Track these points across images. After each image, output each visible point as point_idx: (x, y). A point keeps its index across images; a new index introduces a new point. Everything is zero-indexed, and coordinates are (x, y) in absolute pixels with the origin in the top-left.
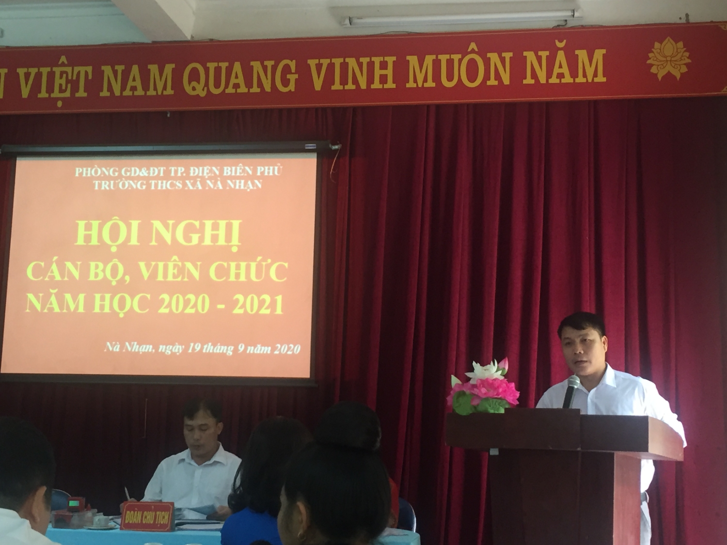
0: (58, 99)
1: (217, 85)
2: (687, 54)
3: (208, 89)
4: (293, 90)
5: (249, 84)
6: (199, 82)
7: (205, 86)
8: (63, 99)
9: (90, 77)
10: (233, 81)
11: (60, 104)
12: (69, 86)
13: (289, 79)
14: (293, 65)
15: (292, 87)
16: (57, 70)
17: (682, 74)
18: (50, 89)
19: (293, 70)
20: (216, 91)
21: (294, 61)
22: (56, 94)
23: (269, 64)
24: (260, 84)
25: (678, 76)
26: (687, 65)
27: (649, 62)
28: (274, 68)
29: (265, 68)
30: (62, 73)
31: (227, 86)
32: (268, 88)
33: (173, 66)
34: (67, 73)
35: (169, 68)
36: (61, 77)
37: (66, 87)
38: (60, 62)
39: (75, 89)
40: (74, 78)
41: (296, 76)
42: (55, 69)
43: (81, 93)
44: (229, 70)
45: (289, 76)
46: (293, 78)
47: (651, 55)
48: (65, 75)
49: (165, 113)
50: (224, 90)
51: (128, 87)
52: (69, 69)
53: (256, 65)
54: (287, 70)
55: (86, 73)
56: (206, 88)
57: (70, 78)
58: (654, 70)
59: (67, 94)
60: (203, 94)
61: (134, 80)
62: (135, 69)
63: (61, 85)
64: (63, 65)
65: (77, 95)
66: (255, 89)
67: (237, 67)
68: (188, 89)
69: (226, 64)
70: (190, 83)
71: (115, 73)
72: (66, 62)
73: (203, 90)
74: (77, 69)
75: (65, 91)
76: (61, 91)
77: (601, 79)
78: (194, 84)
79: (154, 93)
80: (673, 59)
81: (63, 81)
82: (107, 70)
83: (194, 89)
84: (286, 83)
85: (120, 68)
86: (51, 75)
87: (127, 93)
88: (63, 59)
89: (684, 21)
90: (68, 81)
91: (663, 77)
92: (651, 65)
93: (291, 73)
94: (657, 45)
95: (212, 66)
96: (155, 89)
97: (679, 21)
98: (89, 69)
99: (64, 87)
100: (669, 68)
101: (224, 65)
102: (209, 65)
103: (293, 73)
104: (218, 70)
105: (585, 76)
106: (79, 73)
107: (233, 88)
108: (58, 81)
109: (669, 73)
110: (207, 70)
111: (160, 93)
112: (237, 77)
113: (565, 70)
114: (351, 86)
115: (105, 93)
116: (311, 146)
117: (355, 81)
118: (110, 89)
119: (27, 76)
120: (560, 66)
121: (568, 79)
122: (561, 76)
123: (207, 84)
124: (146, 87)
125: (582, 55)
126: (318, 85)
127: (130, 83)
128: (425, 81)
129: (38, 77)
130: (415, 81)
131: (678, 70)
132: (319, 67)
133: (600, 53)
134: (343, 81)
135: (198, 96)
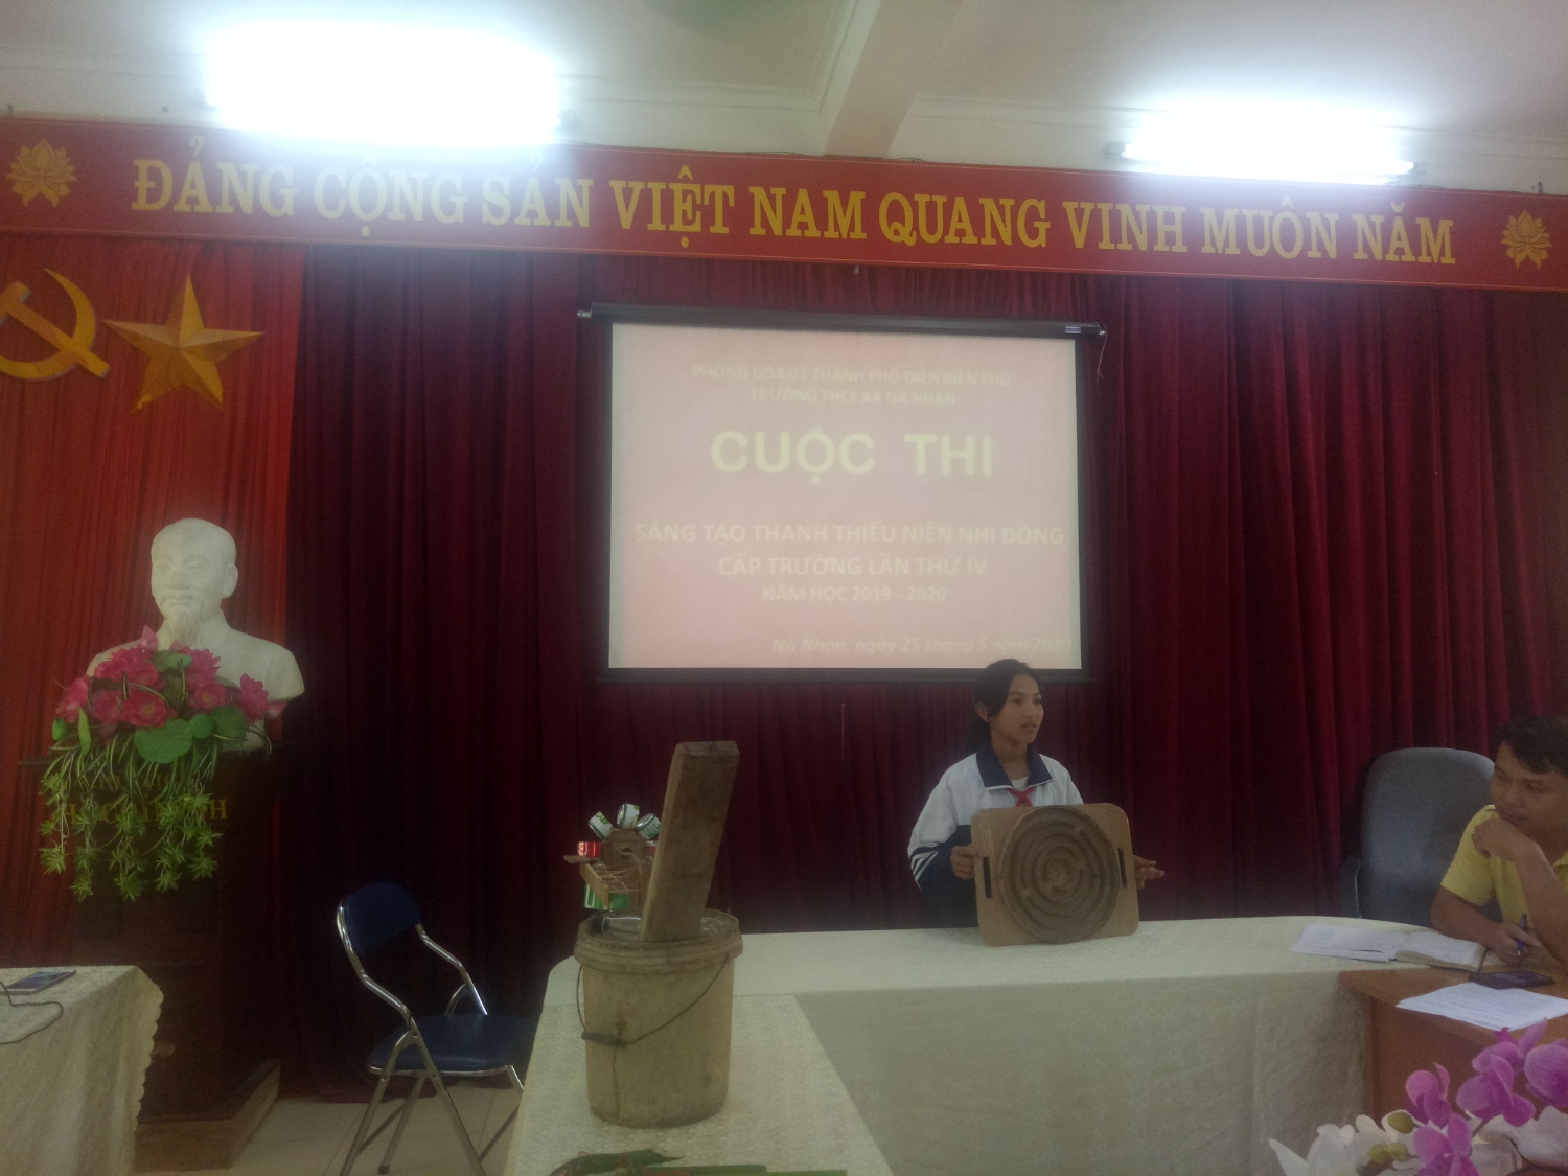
0: (680, 235)
1: (932, 229)
2: (1547, 235)
3: (918, 234)
4: (1044, 245)
5: (979, 231)
6: (903, 222)
7: (913, 229)
8: (689, 235)
9: (732, 203)
10: (954, 225)
11: (685, 242)
12: (699, 214)
13: (1038, 228)
14: (1041, 207)
15: (1042, 240)
16: (677, 189)
17: (1543, 262)
18: (667, 217)
19: (1043, 216)
20: (930, 239)
21: (1043, 202)
22: (677, 226)
23: (1008, 203)
24: (995, 233)
25: (1539, 264)
26: (1548, 249)
27: (1504, 241)
28: (1015, 210)
29: (1001, 209)
30: (685, 194)
31: (946, 232)
32: (1007, 240)
33: (862, 195)
34: (693, 194)
35: (856, 198)
36: (684, 200)
37: (694, 216)
38: (681, 176)
39: (708, 219)
40: (706, 202)
41: (1047, 225)
42: (673, 186)
43: (719, 228)
44: (948, 208)
45: (1037, 224)
46: (1043, 226)
47: (1506, 233)
48: (689, 197)
49: (852, 267)
50: (942, 239)
51: (794, 224)
52: (696, 188)
53: (988, 204)
54: (1032, 214)
55: (725, 196)
56: (914, 233)
57: (699, 201)
58: (1510, 253)
59: (697, 227)
60: (911, 242)
61: (803, 212)
62: (803, 197)
63: (684, 213)
64: (685, 180)
65: (713, 230)
66: (988, 240)
67: (960, 204)
68: (887, 232)
69: (944, 199)
70: (889, 224)
71: (772, 199)
72: (690, 176)
73: (911, 235)
74: (709, 189)
75: (691, 222)
76: (686, 221)
77: (1449, 260)
78: (896, 225)
79: (835, 235)
80: (1533, 240)
81: (688, 207)
82: (759, 194)
83: (897, 233)
84: (1033, 233)
85: (779, 192)
86: (667, 197)
87: (793, 232)
88: (685, 171)
89: (1536, 191)
90: (695, 207)
91: (1522, 263)
92: (1508, 246)
93: (1039, 219)
94: (1512, 220)
95: (922, 200)
96: (837, 228)
97: (1531, 191)
98: (730, 190)
99: (690, 217)
100: (1528, 252)
101: (940, 200)
102: (917, 197)
103: (1042, 220)
104: (931, 207)
105: (1429, 253)
106: (712, 195)
107: (956, 235)
108: (680, 207)
109: (1527, 259)
110: (914, 205)
111: (844, 236)
112: (960, 220)
113: (1405, 244)
114: (1125, 246)
115: (757, 230)
116: (1074, 328)
117: (1132, 239)
118: (765, 223)
119: (627, 193)
120: (1399, 239)
121: (1408, 257)
122: (1400, 251)
123: (916, 227)
124: (822, 223)
125: (1424, 224)
126: (1079, 240)
127: (797, 218)
128: (1227, 244)
129: (646, 196)
130: (1213, 244)
131: (1539, 258)
132: (1079, 213)
133: (1445, 225)
134: (1115, 237)
135: (902, 244)
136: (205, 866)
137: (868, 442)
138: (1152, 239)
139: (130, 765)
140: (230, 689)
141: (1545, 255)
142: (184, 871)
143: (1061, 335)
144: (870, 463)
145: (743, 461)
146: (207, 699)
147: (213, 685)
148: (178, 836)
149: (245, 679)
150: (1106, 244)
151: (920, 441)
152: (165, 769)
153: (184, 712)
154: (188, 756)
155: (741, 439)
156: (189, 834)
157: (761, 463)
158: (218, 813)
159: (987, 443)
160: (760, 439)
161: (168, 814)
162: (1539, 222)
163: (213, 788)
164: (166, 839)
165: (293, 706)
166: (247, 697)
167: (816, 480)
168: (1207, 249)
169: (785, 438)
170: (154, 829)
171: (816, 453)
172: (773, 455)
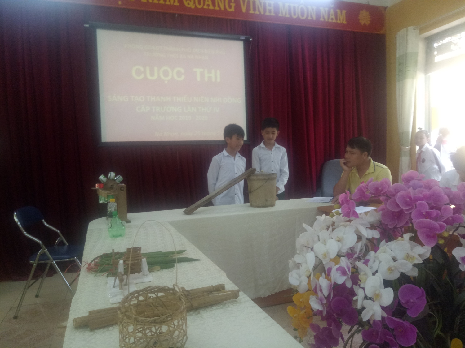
1: (200, 4)
2: (370, 17)
4: (233, 11)
5: (214, 5)
6: (191, 1)
10: (206, 2)
11: (120, 3)
15: (233, 9)
19: (233, 1)
20: (199, 7)
24: (219, 6)
25: (368, 25)
26: (370, 21)
27: (359, 18)
32: (223, 8)
45: (231, 4)
46: (233, 5)
47: (359, 15)
49: (175, 14)
50: (203, 7)
54: (230, 1)
56: (194, 5)
58: (360, 21)
60: (193, 7)
66: (217, 8)
68: (186, 4)
77: (345, 22)
79: (169, 3)
80: (366, 18)
83: (189, 4)
84: (230, 7)
87: (156, 1)
89: (367, 4)
91: (363, 24)
94: (361, 11)
100: (365, 21)
103: (233, 3)
105: (340, 20)
107: (207, 6)
109: (365, 23)
111: (172, 4)
112: (208, 1)
113: (333, 17)
114: (257, 12)
116: (243, 37)
117: (259, 11)
120: (332, 15)
121: (334, 21)
122: (332, 19)
123: (194, 3)
125: (339, 11)
126: (244, 9)
128: (286, 14)
130: (282, 14)
131: (368, 23)
133: (344, 12)
134: (254, 10)
135: (190, 8)
137: (182, 71)
138: (265, 11)
143: (239, 39)
144: (183, 78)
145: (142, 76)
150: (252, 12)
151: (198, 71)
155: (142, 69)
157: (149, 77)
159: (218, 72)
160: (148, 69)
162: (368, 13)
167: (166, 82)
168: (280, 15)
169: (156, 69)
171: (166, 74)
172: (152, 74)
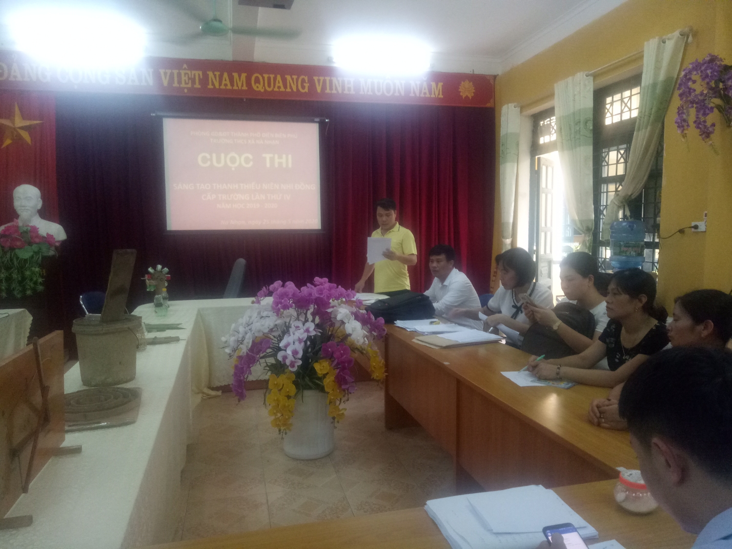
0: (185, 88)
1: (269, 86)
2: (474, 88)
3: (265, 88)
4: (307, 91)
5: (285, 87)
6: (260, 84)
8: (187, 88)
9: (201, 77)
10: (277, 84)
12: (190, 81)
13: (305, 86)
14: (306, 78)
15: (306, 90)
16: (183, 72)
17: (472, 97)
18: (180, 82)
19: (307, 81)
20: (269, 89)
22: (183, 85)
23: (295, 77)
24: (291, 88)
25: (470, 97)
26: (474, 93)
27: (459, 90)
28: (297, 79)
29: (293, 79)
30: (185, 74)
31: (274, 87)
32: (295, 89)
33: (246, 74)
34: (188, 74)
35: (244, 75)
36: (185, 76)
37: (189, 82)
38: (184, 68)
39: (194, 82)
40: (193, 77)
41: (308, 84)
42: (181, 71)
44: (275, 79)
47: (459, 87)
49: (243, 99)
50: (273, 89)
51: (223, 84)
52: (189, 72)
53: (288, 77)
54: (303, 81)
55: (199, 75)
57: (190, 76)
58: (461, 94)
59: (190, 85)
60: (262, 90)
61: (226, 80)
62: (226, 75)
63: (185, 81)
65: (195, 86)
66: (289, 90)
67: (279, 78)
68: (255, 88)
69: (273, 76)
70: (255, 84)
71: (215, 76)
72: (187, 68)
73: (263, 88)
74: (193, 72)
75: (188, 84)
76: (186, 83)
77: (440, 96)
78: (257, 85)
79: (237, 88)
80: (469, 90)
81: (186, 78)
82: (210, 74)
83: (257, 87)
84: (303, 87)
85: (217, 73)
86: (179, 75)
87: (223, 87)
88: (185, 66)
89: (472, 73)
90: (189, 79)
91: (465, 97)
92: (461, 92)
93: (306, 83)
94: (462, 83)
95: (266, 76)
96: (237, 86)
97: (470, 73)
98: (200, 73)
100: (467, 93)
102: (264, 75)
104: (269, 79)
105: (434, 94)
106: (195, 75)
107: (278, 88)
108: (183, 78)
109: (467, 96)
110: (263, 78)
111: (240, 88)
112: (279, 83)
113: (427, 91)
114: (334, 91)
115: (210, 86)
116: (317, 120)
117: (336, 89)
118: (213, 84)
119: (165, 74)
120: (425, 89)
121: (428, 95)
122: (425, 93)
123: (264, 85)
124: (232, 84)
125: (433, 84)
126: (319, 89)
127: (224, 82)
128: (368, 91)
129: (172, 75)
130: (364, 91)
131: (470, 95)
132: (319, 81)
133: (440, 84)
134: (331, 89)
135: (260, 91)
136: (40, 288)
137: (250, 156)
138: (343, 90)
139: (15, 260)
140: (44, 237)
141: (473, 95)
142: (34, 290)
143: (313, 121)
144: (251, 164)
145: (209, 163)
146: (37, 240)
147: (38, 236)
148: (31, 280)
149: (48, 234)
150: (328, 91)
151: (268, 156)
152: (26, 260)
153: (30, 244)
154: (32, 257)
155: (208, 156)
156: (35, 279)
157: (215, 164)
158: (43, 274)
159: (290, 156)
160: (214, 156)
161: (28, 273)
162: (471, 83)
163: (41, 266)
164: (28, 281)
165: (63, 243)
166: (48, 240)
167: (233, 169)
168: (362, 93)
169: (223, 155)
170: (24, 279)
171: (233, 160)
172: (219, 161)
